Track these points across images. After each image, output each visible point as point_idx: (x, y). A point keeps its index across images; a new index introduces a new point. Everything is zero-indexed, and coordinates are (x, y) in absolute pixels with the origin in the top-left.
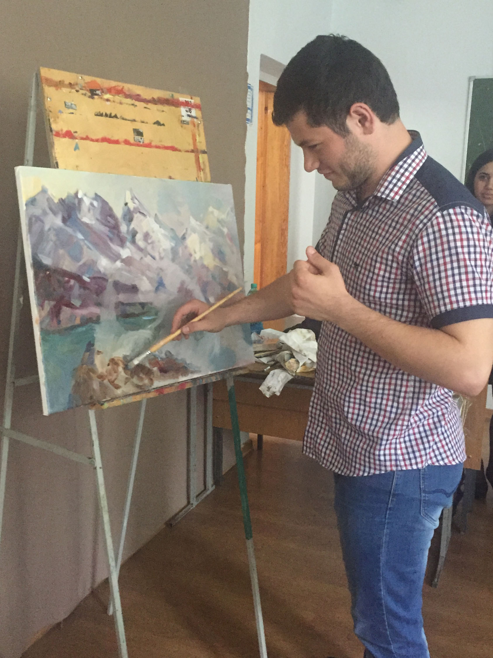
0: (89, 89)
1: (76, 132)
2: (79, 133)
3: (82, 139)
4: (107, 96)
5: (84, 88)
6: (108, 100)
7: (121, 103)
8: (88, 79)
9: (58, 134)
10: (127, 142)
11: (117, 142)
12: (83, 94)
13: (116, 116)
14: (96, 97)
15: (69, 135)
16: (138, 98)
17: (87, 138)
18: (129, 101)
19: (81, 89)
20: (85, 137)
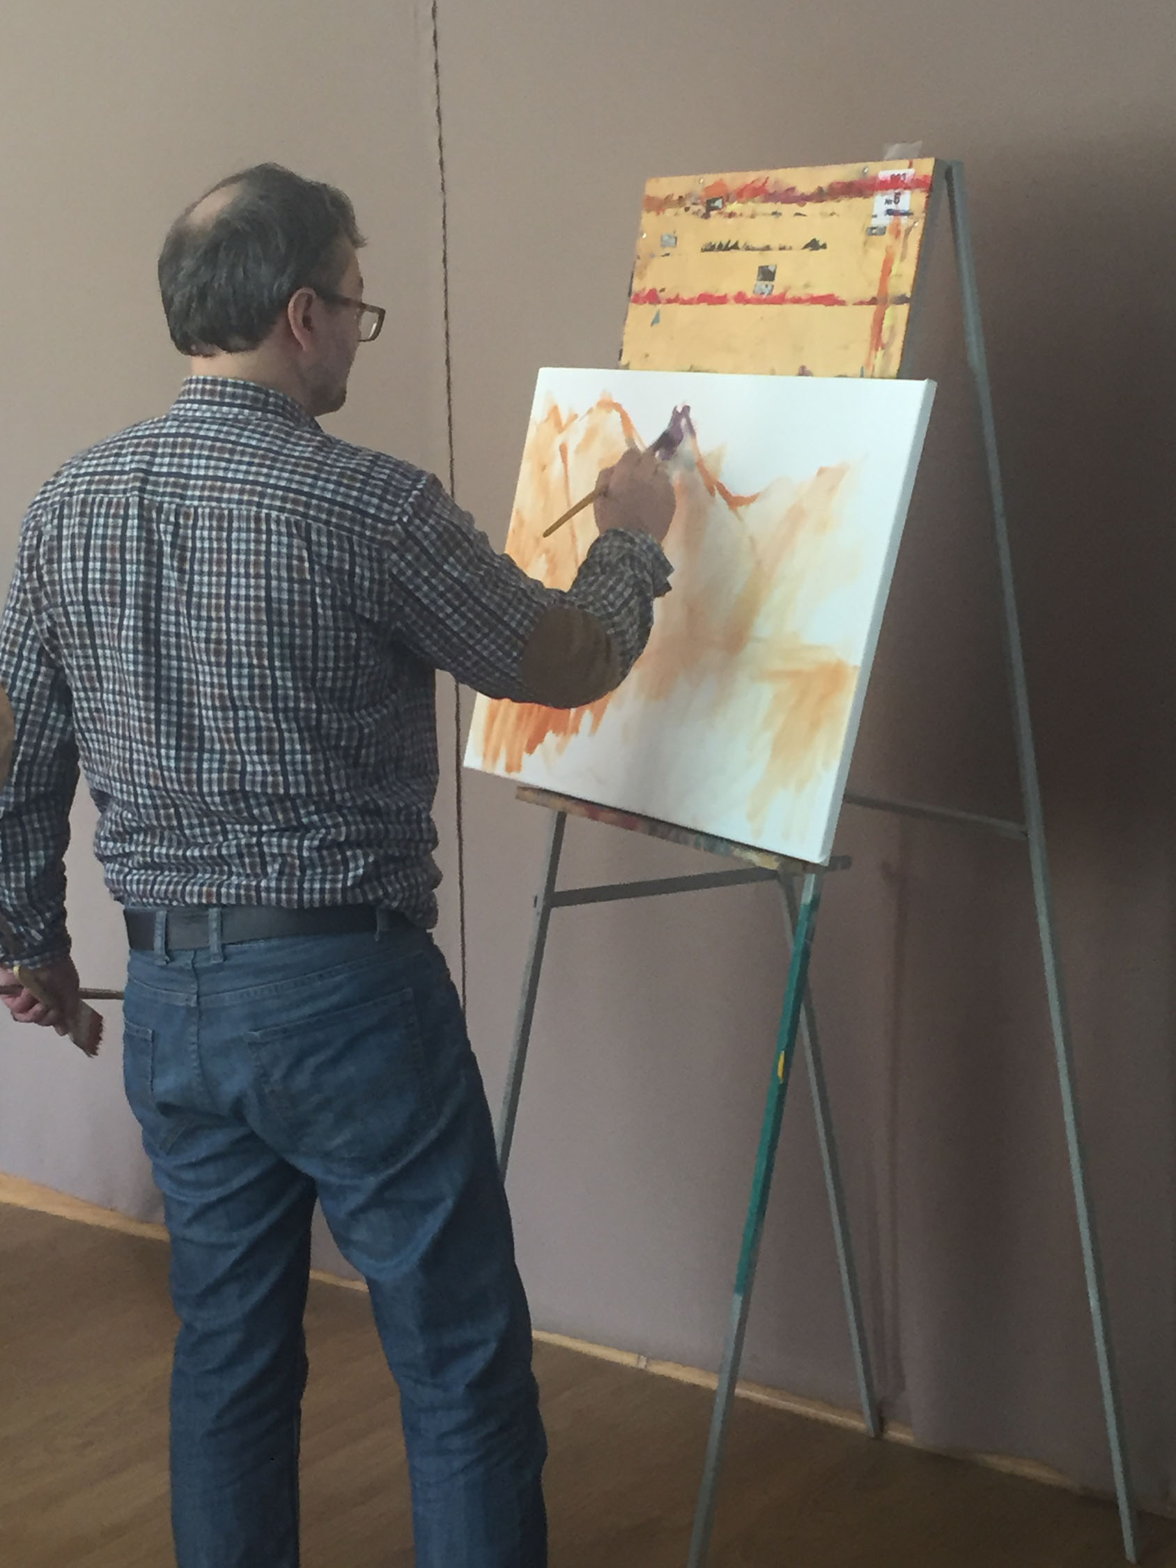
0: (705, 201)
1: (663, 290)
2: (666, 291)
3: (669, 301)
4: (734, 207)
5: (699, 201)
6: (731, 215)
7: (753, 216)
8: (710, 179)
9: (638, 299)
10: (741, 298)
11: (722, 300)
12: (694, 213)
13: (736, 247)
14: (713, 213)
15: (653, 297)
16: (789, 196)
17: (676, 300)
18: (770, 207)
19: (694, 204)
20: (673, 297)
